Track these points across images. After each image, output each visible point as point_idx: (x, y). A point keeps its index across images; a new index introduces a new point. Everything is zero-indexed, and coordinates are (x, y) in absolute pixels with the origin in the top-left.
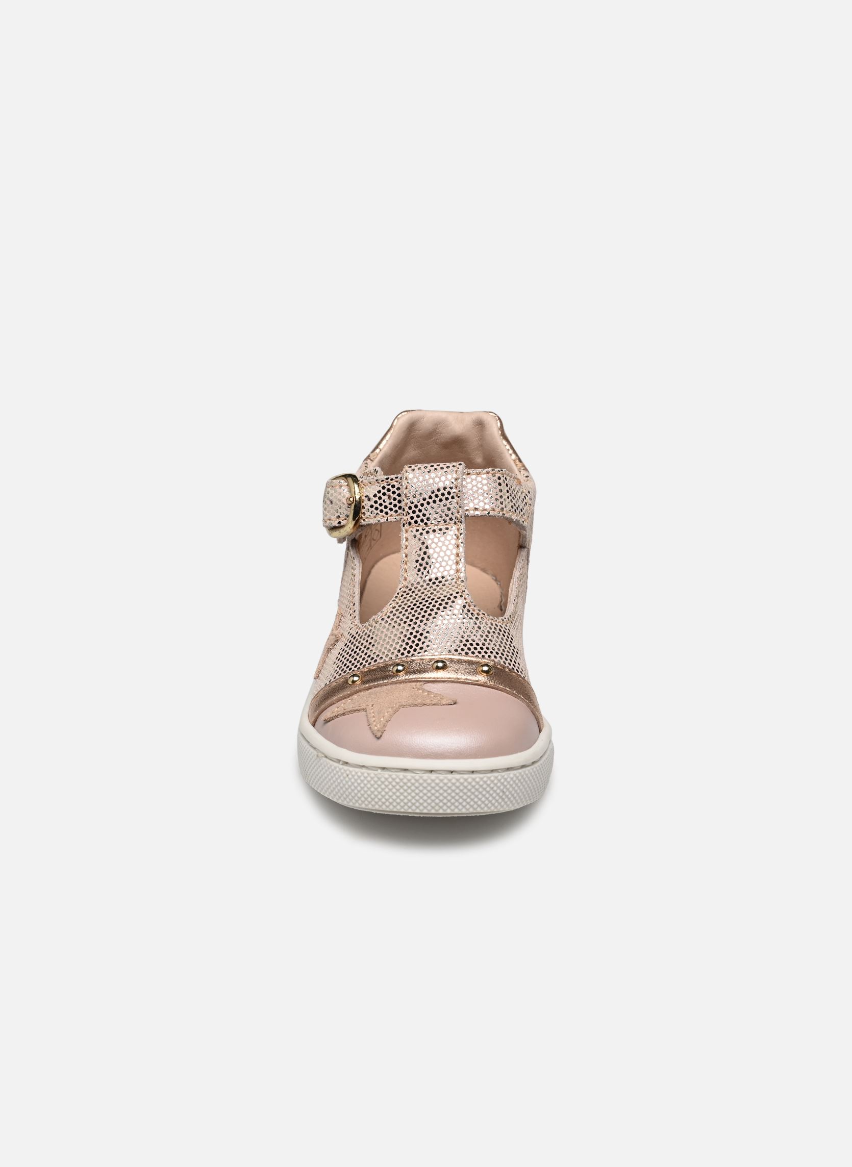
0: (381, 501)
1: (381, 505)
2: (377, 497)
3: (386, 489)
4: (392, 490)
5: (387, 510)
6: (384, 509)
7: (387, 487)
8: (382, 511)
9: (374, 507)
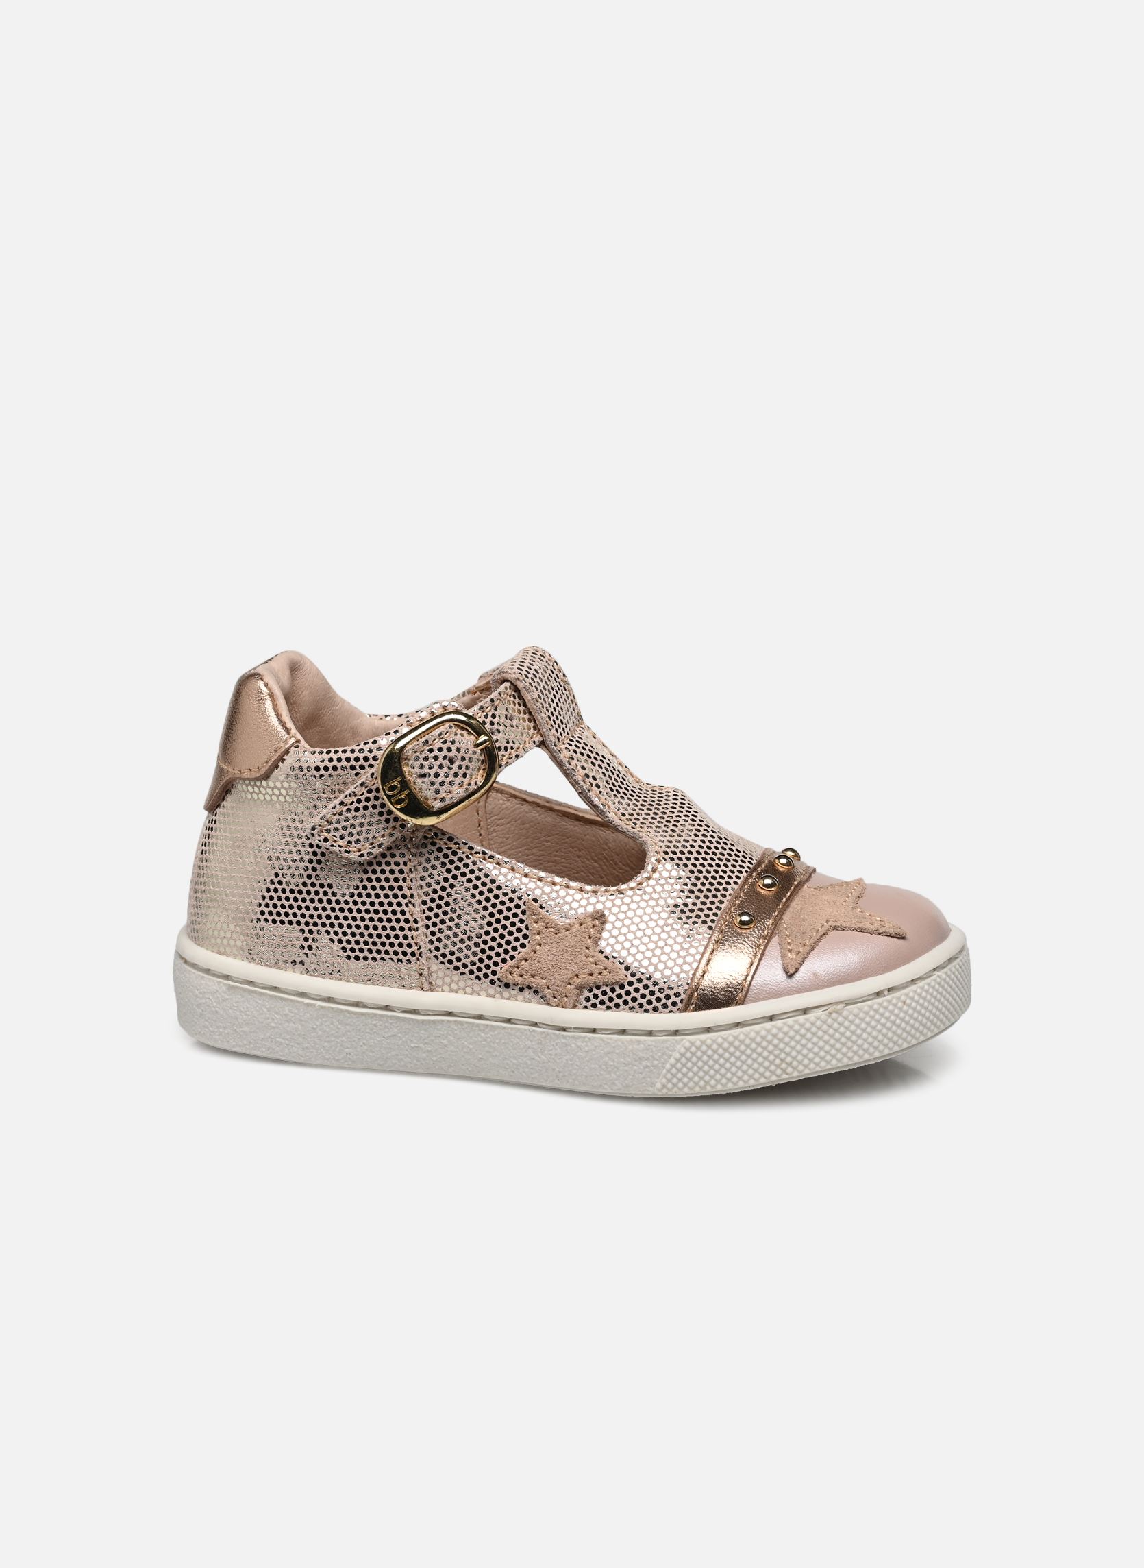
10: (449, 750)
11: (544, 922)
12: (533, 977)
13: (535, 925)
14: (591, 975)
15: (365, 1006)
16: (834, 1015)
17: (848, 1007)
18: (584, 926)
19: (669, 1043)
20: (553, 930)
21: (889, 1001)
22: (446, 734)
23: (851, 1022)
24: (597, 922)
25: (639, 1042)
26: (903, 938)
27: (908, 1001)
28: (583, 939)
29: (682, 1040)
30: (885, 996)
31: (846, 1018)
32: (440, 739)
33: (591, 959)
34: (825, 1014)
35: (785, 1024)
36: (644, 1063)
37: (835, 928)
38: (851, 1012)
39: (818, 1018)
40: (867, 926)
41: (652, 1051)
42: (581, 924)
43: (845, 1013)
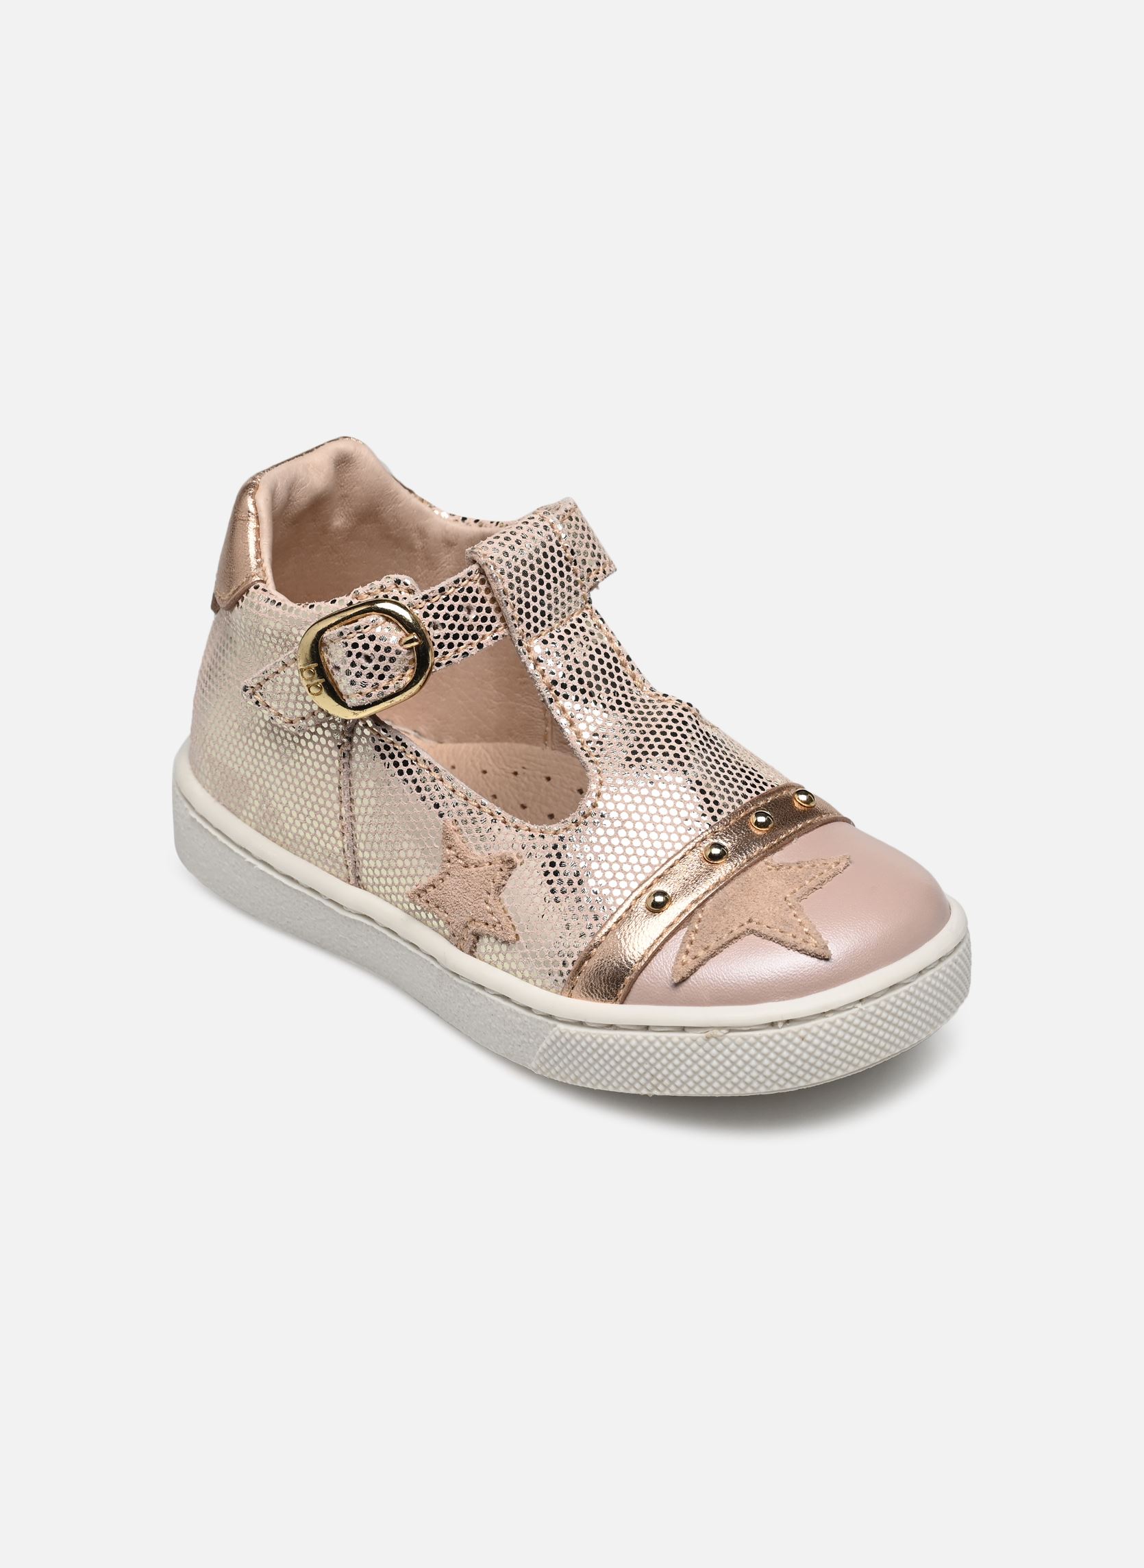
0: (460, 621)
1: (461, 627)
2: (451, 618)
3: (460, 600)
4: (470, 596)
5: (474, 631)
6: (469, 633)
7: (461, 595)
8: (465, 637)
9: (451, 636)
10: (366, 647)
11: (455, 851)
12: (438, 907)
13: (447, 850)
14: (487, 924)
15: (297, 882)
16: (713, 1041)
17: (731, 1034)
18: (492, 865)
19: (543, 1025)
20: (461, 862)
21: (783, 1036)
22: (365, 628)
23: (731, 1051)
24: (505, 868)
25: (517, 1015)
26: (827, 960)
27: (809, 1037)
28: (486, 881)
29: (555, 1026)
30: (778, 1028)
31: (726, 1046)
32: (358, 633)
33: (488, 907)
34: (702, 1037)
35: (658, 1038)
36: (522, 1037)
37: (753, 932)
38: (733, 1041)
39: (694, 1041)
40: (788, 938)
41: (528, 1028)
42: (490, 864)
43: (726, 1040)
